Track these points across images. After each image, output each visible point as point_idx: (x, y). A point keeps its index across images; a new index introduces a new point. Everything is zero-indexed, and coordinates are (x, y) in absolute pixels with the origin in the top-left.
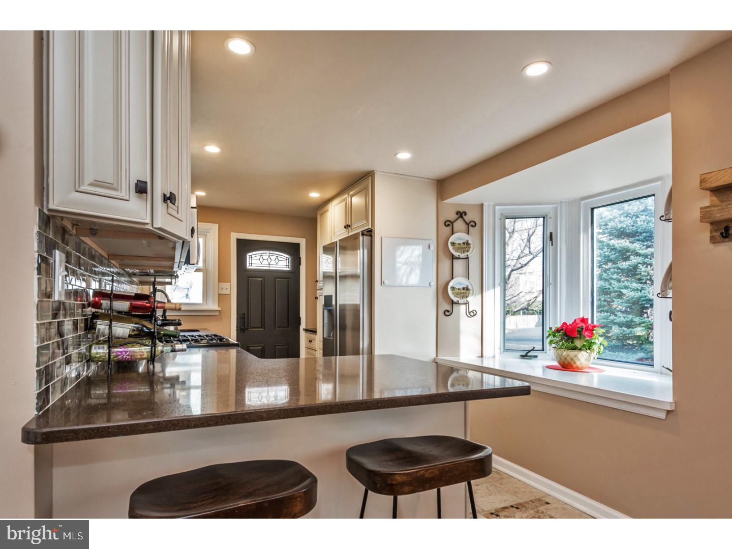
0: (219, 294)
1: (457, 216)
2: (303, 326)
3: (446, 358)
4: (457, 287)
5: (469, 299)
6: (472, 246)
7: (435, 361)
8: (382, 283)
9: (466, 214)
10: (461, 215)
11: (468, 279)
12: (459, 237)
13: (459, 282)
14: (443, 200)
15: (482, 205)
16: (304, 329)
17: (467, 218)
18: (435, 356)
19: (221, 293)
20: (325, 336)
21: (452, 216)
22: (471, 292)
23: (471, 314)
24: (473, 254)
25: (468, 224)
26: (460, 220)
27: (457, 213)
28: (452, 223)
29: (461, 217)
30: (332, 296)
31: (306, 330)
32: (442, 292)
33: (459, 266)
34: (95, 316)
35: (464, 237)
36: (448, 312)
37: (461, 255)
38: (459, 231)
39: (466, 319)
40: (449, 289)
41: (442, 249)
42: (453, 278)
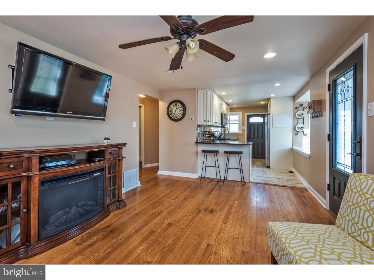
0: (242, 130)
3: (296, 148)
4: (299, 127)
5: (304, 130)
6: (304, 114)
8: (272, 126)
9: (303, 105)
10: (301, 105)
11: (303, 124)
12: (300, 112)
13: (300, 125)
14: (294, 102)
17: (303, 106)
18: (292, 147)
19: (243, 129)
21: (298, 106)
22: (304, 128)
23: (305, 135)
24: (305, 116)
25: (304, 108)
26: (301, 107)
27: (300, 105)
28: (298, 108)
29: (301, 106)
32: (294, 128)
33: (300, 121)
34: (204, 134)
35: (302, 112)
36: (296, 134)
37: (300, 117)
38: (300, 111)
39: (303, 136)
40: (296, 127)
41: (294, 116)
42: (298, 124)
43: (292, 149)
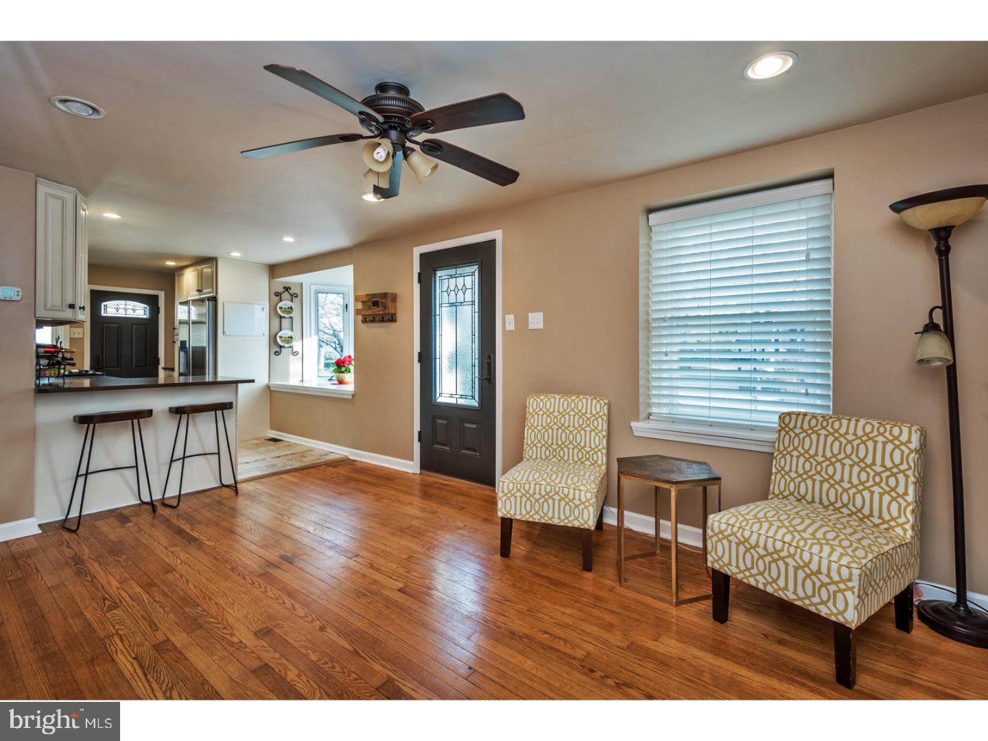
0: (71, 339)
1: (283, 290)
2: (162, 364)
3: (277, 382)
4: (284, 336)
5: (294, 343)
6: (294, 310)
7: (268, 387)
8: (224, 333)
9: (290, 289)
10: (287, 289)
11: (292, 330)
12: (285, 304)
13: (285, 333)
14: (273, 278)
15: (302, 284)
16: (163, 368)
17: (291, 292)
18: (268, 382)
19: (72, 336)
20: (181, 371)
21: (281, 290)
22: (294, 339)
23: (295, 354)
24: (295, 314)
25: (292, 295)
26: (286, 292)
27: (284, 288)
28: (281, 294)
30: (186, 341)
31: (165, 369)
32: (273, 339)
33: (286, 323)
35: (289, 304)
36: (277, 353)
37: (286, 316)
38: (285, 300)
39: (292, 357)
40: (278, 337)
41: (273, 310)
42: (281, 330)
43: (269, 387)
